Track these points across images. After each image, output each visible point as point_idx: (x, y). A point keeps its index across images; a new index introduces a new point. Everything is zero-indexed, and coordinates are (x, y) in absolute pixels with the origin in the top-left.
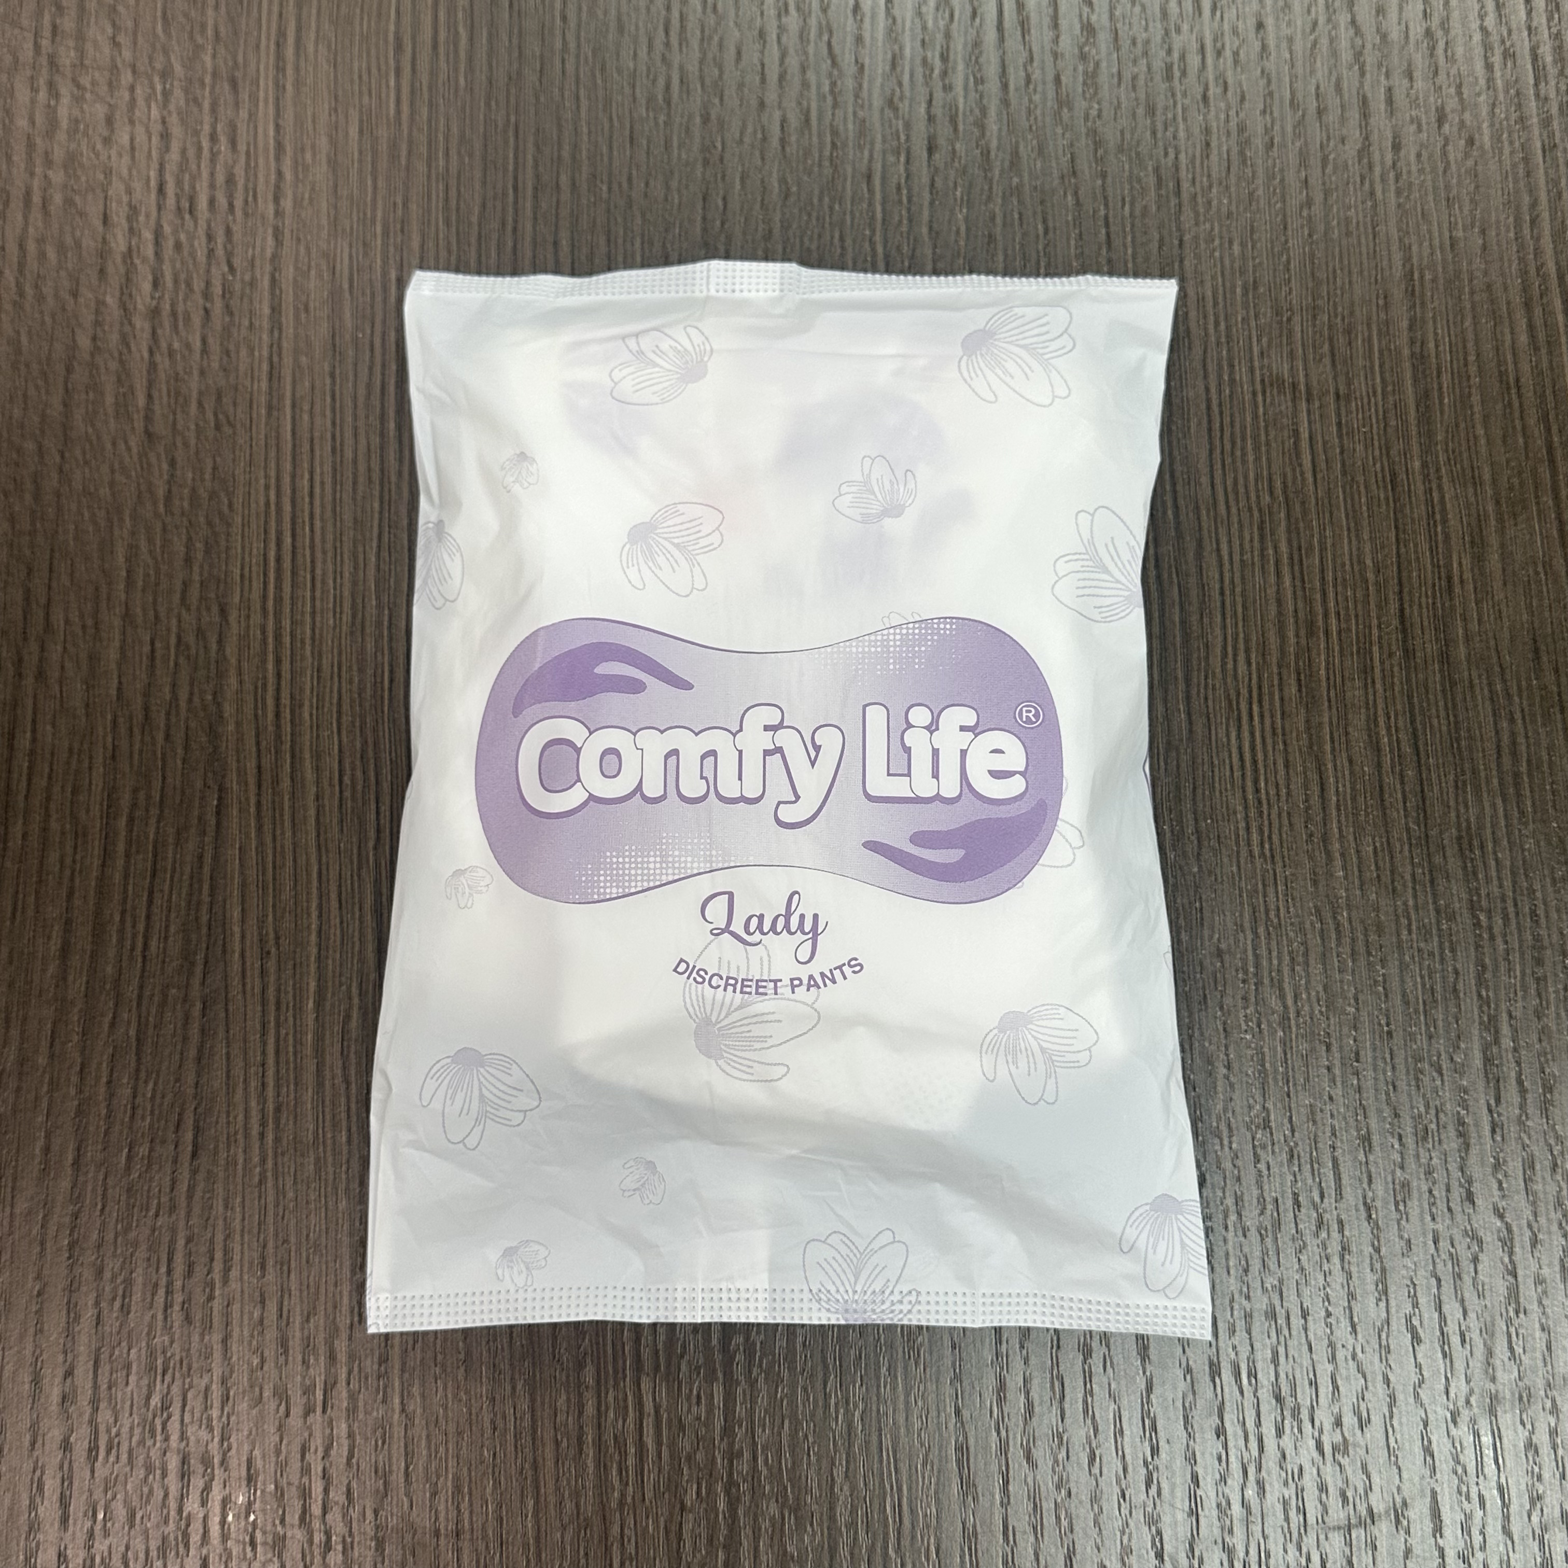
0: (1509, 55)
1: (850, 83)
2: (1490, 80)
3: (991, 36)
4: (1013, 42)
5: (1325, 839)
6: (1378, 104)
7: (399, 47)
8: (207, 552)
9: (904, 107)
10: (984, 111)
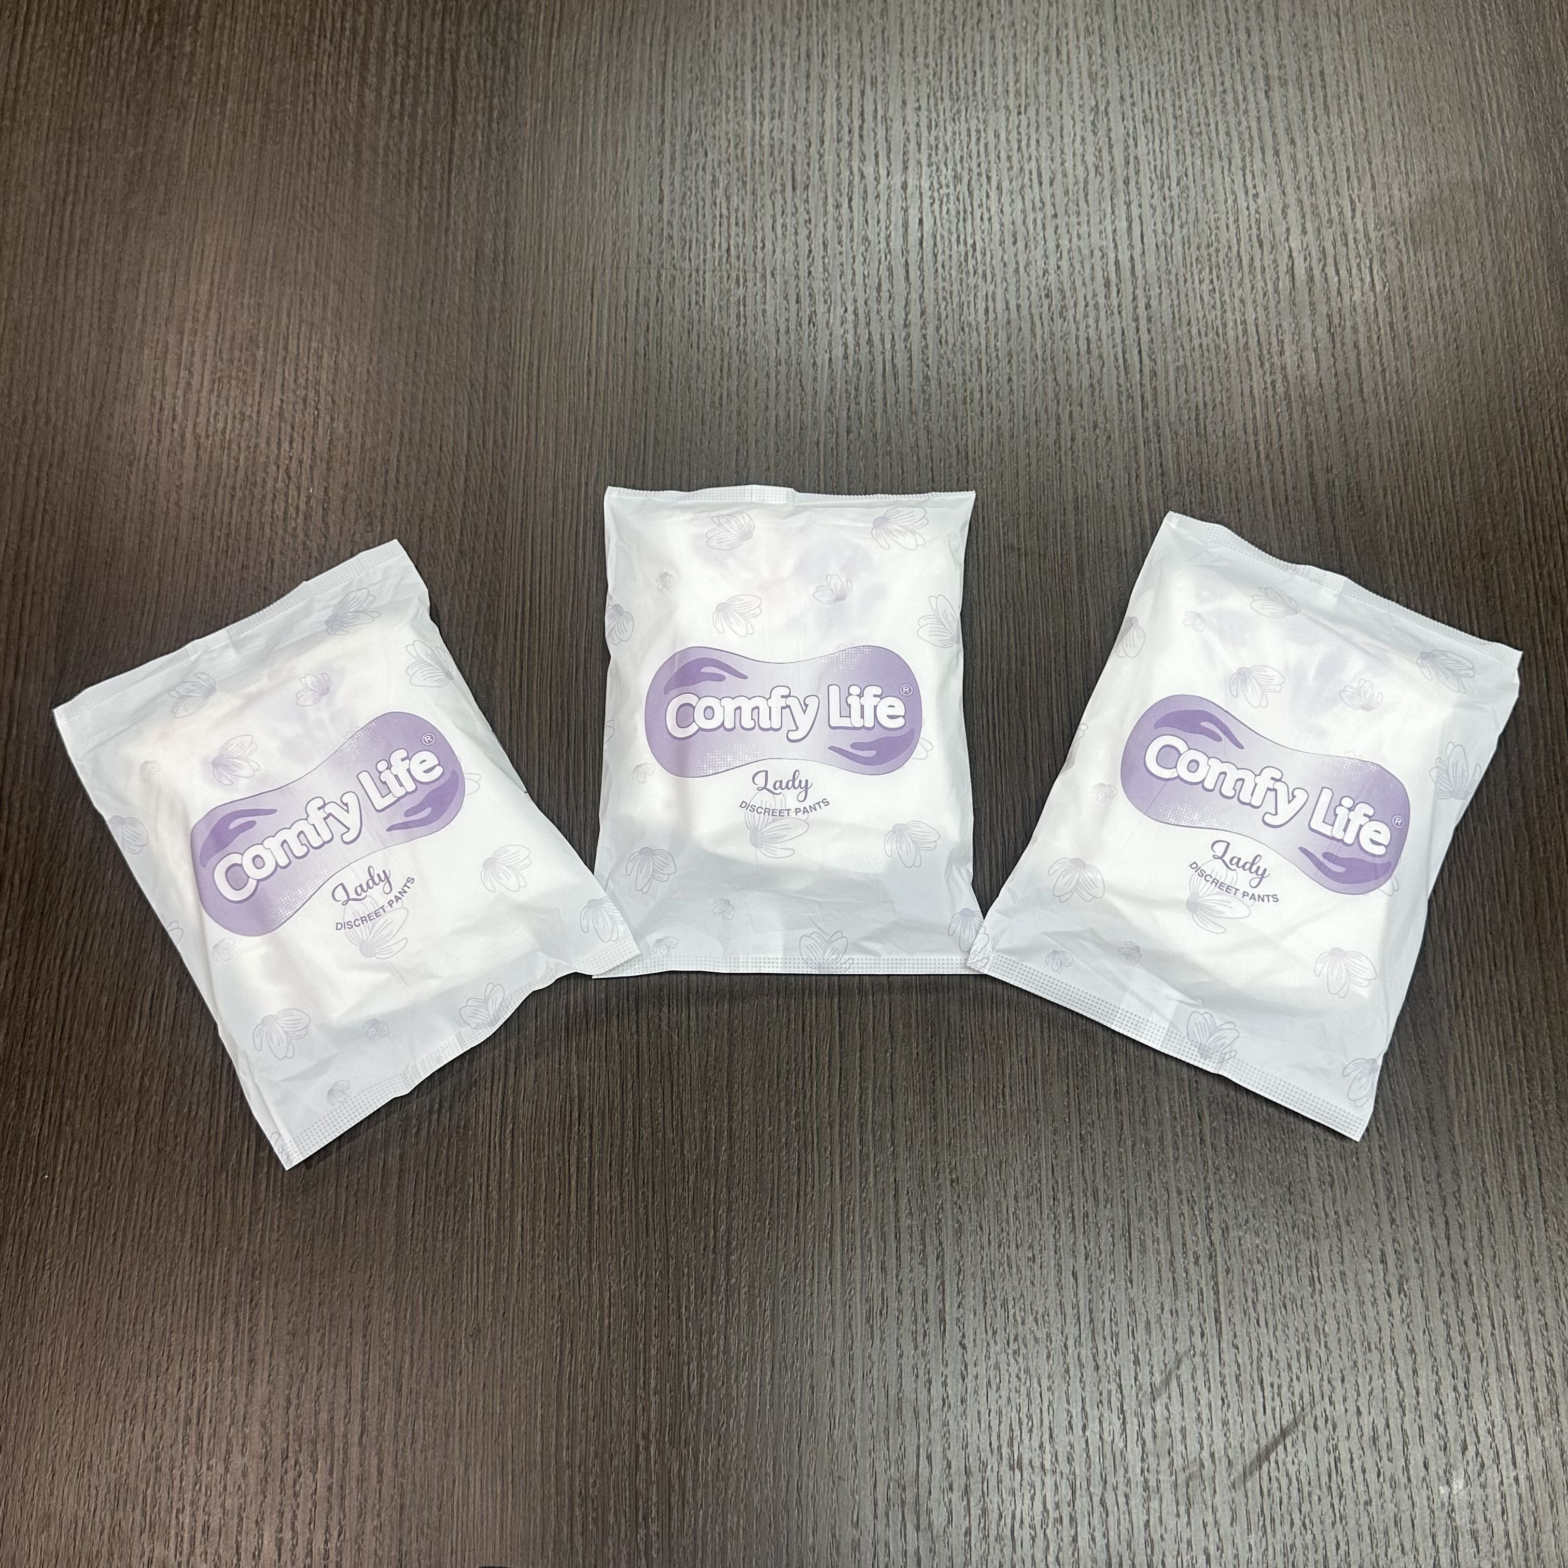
0: (1130, 397)
1: (810, 399)
2: (1120, 409)
3: (879, 380)
4: (890, 383)
5: (1026, 760)
6: (1065, 417)
7: (589, 373)
8: (489, 607)
9: (836, 412)
10: (875, 415)
